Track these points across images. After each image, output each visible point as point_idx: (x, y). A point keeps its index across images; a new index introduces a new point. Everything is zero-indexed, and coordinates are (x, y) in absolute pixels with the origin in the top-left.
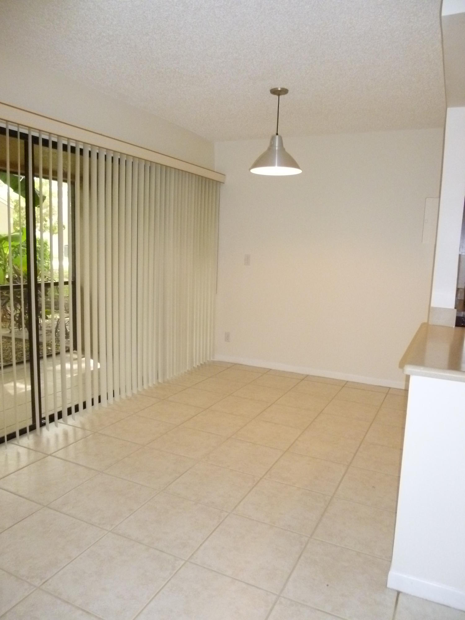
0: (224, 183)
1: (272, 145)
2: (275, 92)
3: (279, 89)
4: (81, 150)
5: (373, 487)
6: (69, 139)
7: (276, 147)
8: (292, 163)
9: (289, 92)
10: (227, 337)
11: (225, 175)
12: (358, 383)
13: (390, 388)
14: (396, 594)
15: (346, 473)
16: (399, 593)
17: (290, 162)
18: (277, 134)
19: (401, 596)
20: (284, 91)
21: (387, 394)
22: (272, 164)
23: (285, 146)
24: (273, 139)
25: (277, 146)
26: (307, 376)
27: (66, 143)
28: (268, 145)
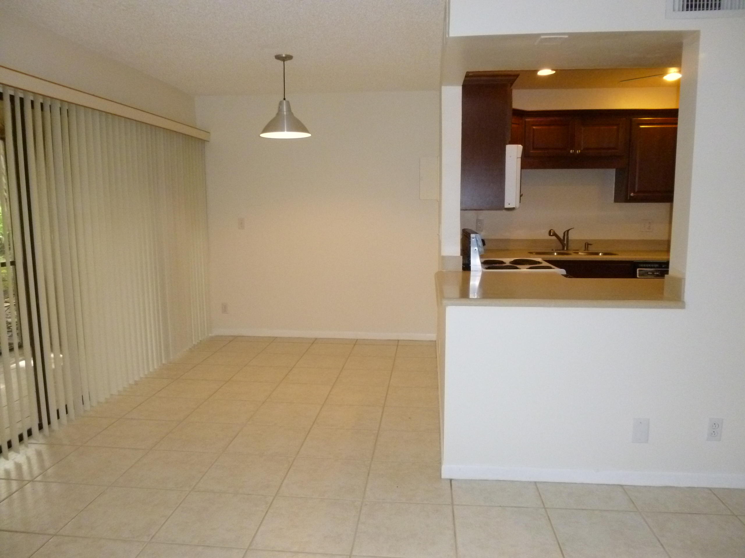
0: (208, 141)
1: (280, 110)
2: (278, 57)
3: (284, 56)
4: (22, 100)
5: (409, 418)
6: (16, 88)
7: (284, 112)
8: (302, 128)
9: (294, 58)
10: (225, 309)
11: (209, 133)
12: (367, 340)
13: (398, 340)
14: (449, 481)
15: (383, 413)
16: (451, 480)
17: (300, 127)
18: (284, 99)
19: (453, 482)
20: (289, 57)
21: (397, 346)
22: (282, 130)
23: (293, 111)
24: (281, 104)
25: (285, 110)
26: (316, 339)
27: (12, 93)
28: (276, 111)
